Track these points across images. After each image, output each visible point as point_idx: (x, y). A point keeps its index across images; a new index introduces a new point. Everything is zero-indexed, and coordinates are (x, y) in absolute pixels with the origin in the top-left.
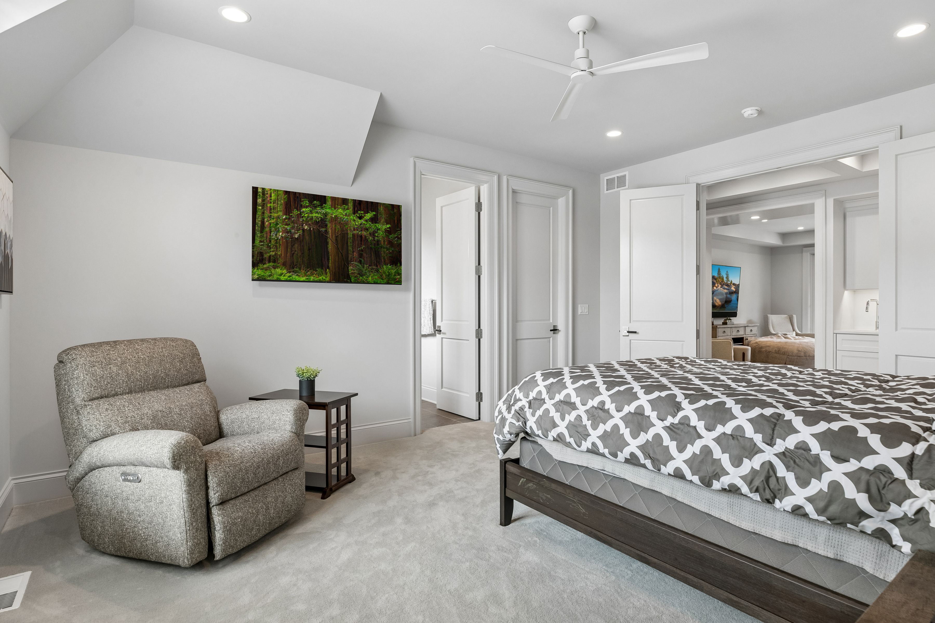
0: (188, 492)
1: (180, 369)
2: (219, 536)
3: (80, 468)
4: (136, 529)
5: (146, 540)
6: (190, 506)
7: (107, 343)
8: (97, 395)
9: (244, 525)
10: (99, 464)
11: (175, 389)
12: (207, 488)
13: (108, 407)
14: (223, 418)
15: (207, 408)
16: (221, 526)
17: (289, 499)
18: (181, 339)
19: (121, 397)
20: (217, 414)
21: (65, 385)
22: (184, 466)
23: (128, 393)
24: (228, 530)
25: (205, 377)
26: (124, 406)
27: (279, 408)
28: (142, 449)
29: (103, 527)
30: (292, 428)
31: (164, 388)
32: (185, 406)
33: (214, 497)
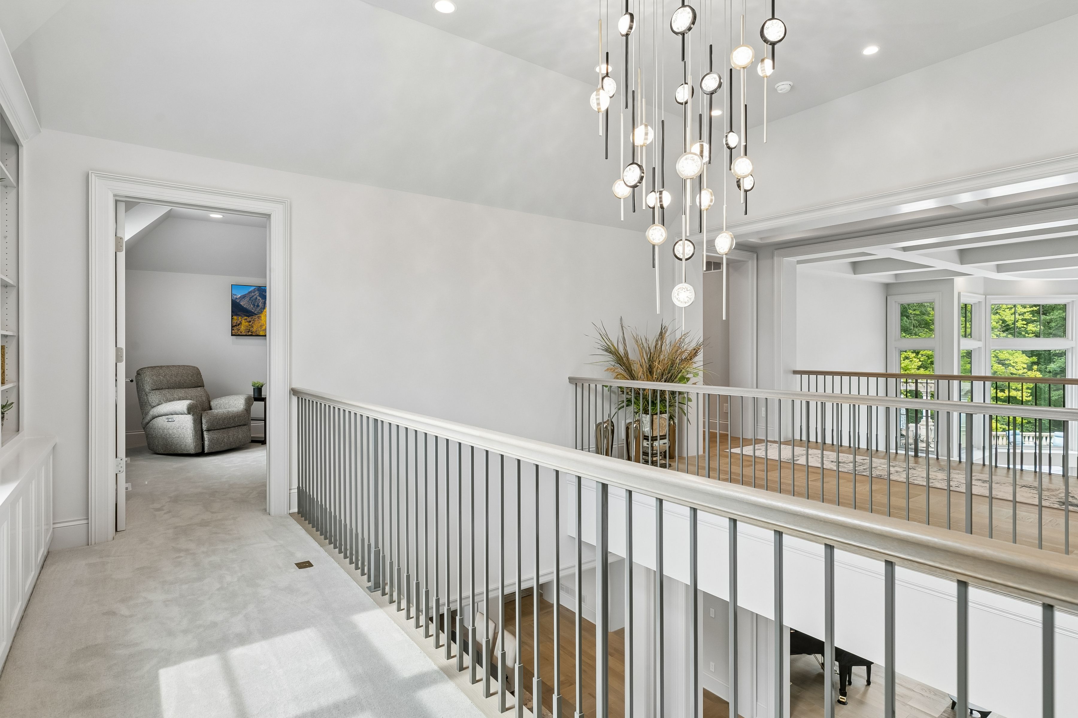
0: (194, 424)
1: (191, 380)
2: (206, 443)
3: (148, 418)
4: (173, 441)
5: (177, 445)
6: (194, 429)
7: (158, 366)
8: (154, 388)
9: (217, 441)
10: (157, 415)
11: (189, 389)
12: (202, 424)
13: (159, 393)
14: (212, 403)
15: (204, 399)
16: (208, 439)
17: (240, 436)
18: (192, 366)
19: (164, 390)
20: (209, 402)
21: (141, 384)
22: (192, 413)
23: (167, 389)
24: (210, 441)
25: (204, 385)
26: (166, 393)
27: (238, 398)
28: (175, 406)
29: (158, 442)
30: (244, 407)
31: (184, 388)
32: (193, 396)
33: (204, 427)
